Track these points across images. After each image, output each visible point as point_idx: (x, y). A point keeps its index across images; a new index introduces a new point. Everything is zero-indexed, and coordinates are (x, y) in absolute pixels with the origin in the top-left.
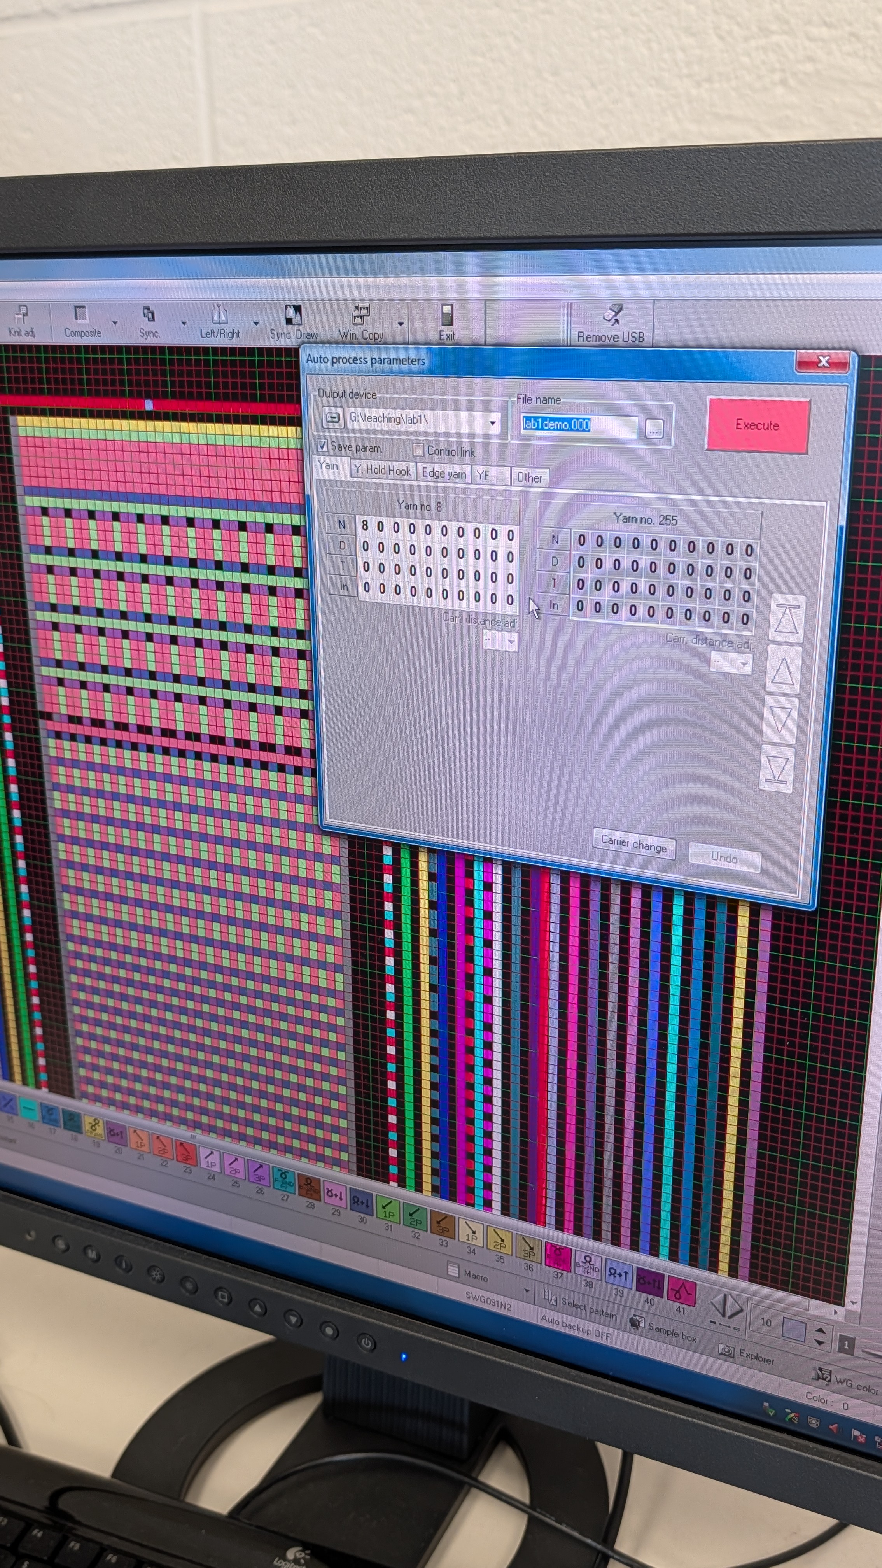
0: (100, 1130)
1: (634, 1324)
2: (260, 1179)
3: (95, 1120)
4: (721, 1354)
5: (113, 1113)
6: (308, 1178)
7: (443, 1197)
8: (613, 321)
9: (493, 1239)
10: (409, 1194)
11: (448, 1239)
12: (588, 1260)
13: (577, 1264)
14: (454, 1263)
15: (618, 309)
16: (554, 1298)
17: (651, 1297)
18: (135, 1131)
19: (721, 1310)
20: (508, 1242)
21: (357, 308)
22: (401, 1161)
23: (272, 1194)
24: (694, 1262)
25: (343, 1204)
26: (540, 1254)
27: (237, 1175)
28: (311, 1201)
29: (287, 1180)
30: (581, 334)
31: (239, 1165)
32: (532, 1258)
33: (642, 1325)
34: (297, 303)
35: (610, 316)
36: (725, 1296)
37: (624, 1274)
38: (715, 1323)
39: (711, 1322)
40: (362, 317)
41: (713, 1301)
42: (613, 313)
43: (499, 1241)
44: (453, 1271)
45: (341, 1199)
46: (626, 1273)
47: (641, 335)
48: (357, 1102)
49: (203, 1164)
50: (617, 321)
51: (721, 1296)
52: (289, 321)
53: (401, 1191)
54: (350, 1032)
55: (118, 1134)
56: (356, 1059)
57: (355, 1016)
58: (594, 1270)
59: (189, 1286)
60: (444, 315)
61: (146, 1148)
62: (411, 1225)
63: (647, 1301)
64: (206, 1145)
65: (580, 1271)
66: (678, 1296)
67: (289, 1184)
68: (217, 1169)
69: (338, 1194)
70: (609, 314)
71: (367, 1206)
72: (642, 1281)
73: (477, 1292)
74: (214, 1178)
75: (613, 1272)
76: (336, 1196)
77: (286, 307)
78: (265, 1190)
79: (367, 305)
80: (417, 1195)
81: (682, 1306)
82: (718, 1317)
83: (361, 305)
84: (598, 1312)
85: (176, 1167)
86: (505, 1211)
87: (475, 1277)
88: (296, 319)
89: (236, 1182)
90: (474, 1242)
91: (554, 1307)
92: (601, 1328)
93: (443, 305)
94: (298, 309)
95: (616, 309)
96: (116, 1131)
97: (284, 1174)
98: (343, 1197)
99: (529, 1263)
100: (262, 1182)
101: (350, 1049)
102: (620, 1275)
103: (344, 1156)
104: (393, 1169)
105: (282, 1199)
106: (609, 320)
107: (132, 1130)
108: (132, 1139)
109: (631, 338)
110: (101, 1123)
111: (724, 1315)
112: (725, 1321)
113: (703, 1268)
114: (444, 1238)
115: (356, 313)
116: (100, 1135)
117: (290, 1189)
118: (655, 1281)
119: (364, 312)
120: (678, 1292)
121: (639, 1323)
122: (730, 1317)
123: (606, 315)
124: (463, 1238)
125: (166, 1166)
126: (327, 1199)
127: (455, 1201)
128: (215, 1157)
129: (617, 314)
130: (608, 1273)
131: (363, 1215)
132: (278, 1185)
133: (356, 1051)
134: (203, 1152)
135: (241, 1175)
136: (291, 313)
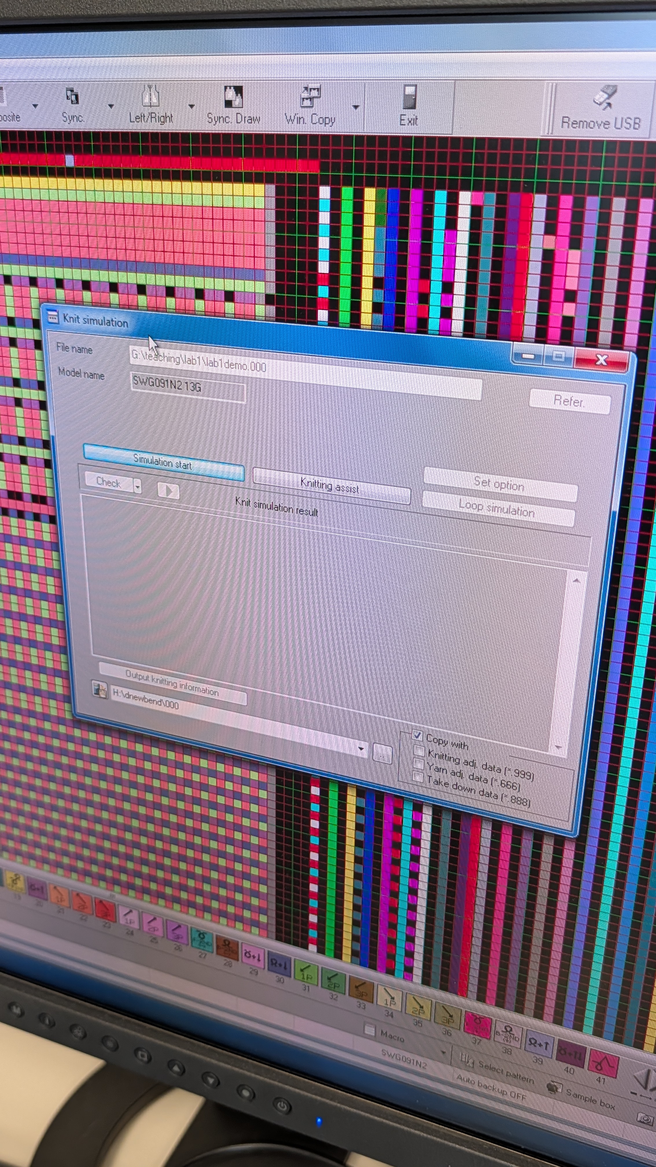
0: (21, 884)
1: (552, 1089)
2: (178, 937)
3: (16, 875)
4: (640, 1121)
5: (32, 870)
6: (225, 940)
7: (362, 964)
8: (605, 105)
9: (412, 1006)
10: (328, 961)
11: (365, 1002)
12: (508, 1030)
13: (497, 1033)
14: (371, 1024)
15: (611, 91)
16: (471, 1061)
17: (570, 1066)
18: (55, 888)
19: (643, 1083)
20: (428, 1010)
21: (306, 88)
22: (321, 927)
23: (191, 952)
24: (618, 1039)
25: (261, 964)
26: (460, 1021)
27: (156, 933)
28: (228, 960)
29: (206, 940)
30: (566, 120)
31: (158, 924)
32: (451, 1025)
33: (560, 1090)
34: (238, 84)
35: (602, 100)
36: (649, 1071)
37: (544, 1046)
38: (636, 1094)
39: (632, 1093)
40: (311, 99)
41: (635, 1074)
42: (606, 96)
43: (418, 1007)
44: (370, 1030)
45: (259, 960)
46: (547, 1044)
47: (637, 121)
48: (278, 870)
49: (122, 921)
50: (609, 105)
51: (644, 1071)
52: (228, 104)
53: (320, 957)
54: (273, 805)
55: (38, 889)
56: (278, 831)
57: (278, 790)
58: (515, 1038)
59: (110, 1044)
60: (406, 97)
61: (66, 903)
62: (329, 988)
63: (567, 1070)
64: (125, 905)
65: (498, 1038)
66: (599, 1068)
67: (207, 943)
68: (136, 926)
69: (257, 956)
70: (601, 97)
71: (285, 968)
72: (563, 1052)
73: (393, 1051)
74: (132, 933)
75: (533, 1042)
76: (254, 957)
77: (226, 87)
78: (184, 947)
79: (317, 86)
80: (336, 962)
81: (602, 1076)
82: (640, 1090)
83: (310, 86)
84: (515, 1076)
85: (96, 922)
86: (426, 981)
87: (391, 1037)
88: (237, 102)
89: (155, 939)
90: (392, 1007)
91: (471, 1067)
92: (517, 1090)
93: (405, 86)
94: (239, 90)
95: (610, 91)
96: (36, 886)
97: (202, 935)
98: (261, 958)
99: (447, 1028)
100: (180, 940)
101: (273, 821)
102: (540, 1045)
103: (263, 919)
104: (313, 934)
105: (200, 956)
106: (600, 104)
107: (52, 887)
108: (52, 895)
109: (625, 124)
110: (22, 878)
111: (646, 1088)
112: (647, 1093)
113: (628, 1045)
114: (361, 1001)
115: (305, 95)
116: (21, 889)
117: (207, 948)
118: (576, 1053)
119: (314, 93)
120: (600, 1064)
121: (557, 1088)
122: (652, 1090)
123: (597, 97)
124: (381, 1002)
125: (85, 920)
126: (245, 960)
127: (373, 967)
128: (134, 916)
129: (610, 96)
130: (528, 1042)
131: (280, 976)
132: (196, 944)
133: (278, 823)
134: (122, 911)
135: (160, 933)
136: (231, 94)
